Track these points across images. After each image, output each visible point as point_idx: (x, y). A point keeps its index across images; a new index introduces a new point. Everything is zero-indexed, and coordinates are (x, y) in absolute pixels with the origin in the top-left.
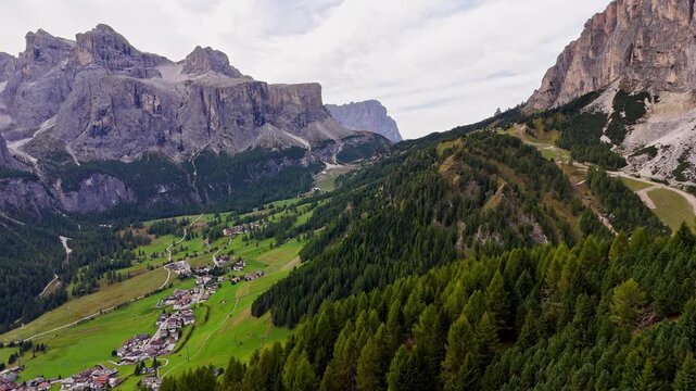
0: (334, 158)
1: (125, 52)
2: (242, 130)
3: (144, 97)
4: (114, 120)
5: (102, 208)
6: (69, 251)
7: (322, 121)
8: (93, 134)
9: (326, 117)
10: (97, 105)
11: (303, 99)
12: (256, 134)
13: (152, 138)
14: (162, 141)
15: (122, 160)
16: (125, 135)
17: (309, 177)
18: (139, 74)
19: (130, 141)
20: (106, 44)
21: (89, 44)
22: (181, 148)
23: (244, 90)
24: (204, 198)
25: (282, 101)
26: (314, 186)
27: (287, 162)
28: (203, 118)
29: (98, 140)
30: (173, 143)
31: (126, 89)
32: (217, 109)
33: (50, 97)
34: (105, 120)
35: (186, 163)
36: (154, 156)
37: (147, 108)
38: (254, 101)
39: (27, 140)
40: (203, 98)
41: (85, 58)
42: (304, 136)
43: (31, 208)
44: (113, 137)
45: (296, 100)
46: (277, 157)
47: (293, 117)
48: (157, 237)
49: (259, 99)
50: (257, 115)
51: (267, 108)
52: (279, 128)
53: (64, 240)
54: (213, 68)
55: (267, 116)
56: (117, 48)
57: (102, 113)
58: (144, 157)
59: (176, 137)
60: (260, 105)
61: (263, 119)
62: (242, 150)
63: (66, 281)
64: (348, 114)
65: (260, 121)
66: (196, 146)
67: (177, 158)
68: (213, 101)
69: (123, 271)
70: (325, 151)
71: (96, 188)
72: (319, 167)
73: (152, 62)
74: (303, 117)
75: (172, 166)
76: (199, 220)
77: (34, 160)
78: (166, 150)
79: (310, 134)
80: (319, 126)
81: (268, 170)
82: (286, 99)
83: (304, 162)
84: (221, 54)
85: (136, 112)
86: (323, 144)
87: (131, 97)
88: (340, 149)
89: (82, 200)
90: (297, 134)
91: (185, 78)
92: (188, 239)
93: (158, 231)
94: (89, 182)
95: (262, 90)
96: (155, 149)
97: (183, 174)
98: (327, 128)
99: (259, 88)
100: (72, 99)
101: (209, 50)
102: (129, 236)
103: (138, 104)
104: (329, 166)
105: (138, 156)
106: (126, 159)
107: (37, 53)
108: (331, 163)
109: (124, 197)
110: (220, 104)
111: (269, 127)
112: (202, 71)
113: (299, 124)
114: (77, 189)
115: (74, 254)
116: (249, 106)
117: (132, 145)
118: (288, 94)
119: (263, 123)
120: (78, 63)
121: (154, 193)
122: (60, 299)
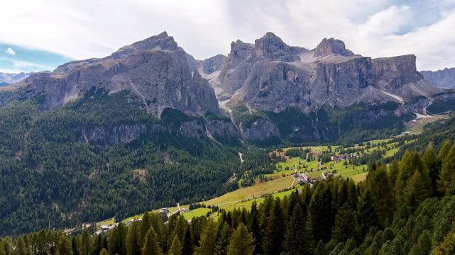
0: (425, 110)
1: (280, 47)
2: (351, 91)
3: (289, 73)
4: (271, 88)
5: (262, 139)
6: (242, 161)
7: (415, 82)
8: (260, 96)
9: (419, 80)
10: (262, 79)
11: (399, 67)
12: (361, 93)
13: (292, 98)
14: (298, 100)
15: (274, 111)
16: (277, 96)
17: (401, 123)
18: (288, 60)
19: (279, 100)
20: (271, 43)
21: (261, 45)
22: (309, 104)
23: (354, 63)
24: (322, 136)
25: (382, 70)
26: (405, 130)
27: (383, 113)
28: (324, 84)
29: (262, 99)
30: (304, 101)
31: (279, 69)
32: (334, 78)
33: (240, 77)
34: (266, 88)
35: (312, 114)
36: (292, 109)
37: (290, 79)
38: (360, 71)
39: (228, 101)
40: (325, 72)
41: (259, 53)
42: (399, 94)
43: (226, 136)
44: (270, 97)
45: (394, 68)
46: (376, 109)
47: (391, 80)
48: (290, 158)
49: (364, 69)
50: (362, 80)
51: (370, 76)
52: (379, 88)
53: (241, 154)
54: (334, 52)
55: (370, 81)
56: (276, 45)
57: (265, 84)
58: (287, 110)
59: (306, 97)
60: (365, 73)
61: (366, 83)
62: (350, 104)
63: (239, 177)
64: (443, 77)
65: (364, 84)
66: (319, 102)
67: (306, 110)
68: (332, 73)
69: (268, 176)
70: (416, 105)
71: (259, 127)
72: (411, 116)
73: (295, 52)
74: (399, 81)
75: (303, 115)
76: (317, 150)
77: (230, 111)
78: (300, 105)
79: (403, 92)
80: (412, 86)
81: (368, 118)
82: (385, 67)
83: (397, 113)
84: (340, 42)
85: (283, 82)
86: (416, 100)
87: (281, 73)
88: (430, 103)
89: (252, 134)
90: (393, 93)
91: (315, 59)
92: (309, 160)
93: (292, 154)
94: (255, 123)
95: (367, 62)
96: (293, 104)
97: (309, 120)
98: (419, 87)
99: (365, 61)
100: (250, 77)
101: (332, 40)
102: (274, 156)
103: (285, 77)
104: (419, 116)
105: (283, 109)
106: (276, 111)
107: (236, 53)
108: (421, 113)
109: (273, 133)
110: (336, 74)
111: (371, 88)
112: (326, 54)
113: (395, 86)
114: (249, 127)
115: (244, 162)
116: (356, 74)
117: (280, 102)
118: (388, 64)
119: (367, 86)
120: (255, 56)
121: (291, 131)
122: (235, 187)
